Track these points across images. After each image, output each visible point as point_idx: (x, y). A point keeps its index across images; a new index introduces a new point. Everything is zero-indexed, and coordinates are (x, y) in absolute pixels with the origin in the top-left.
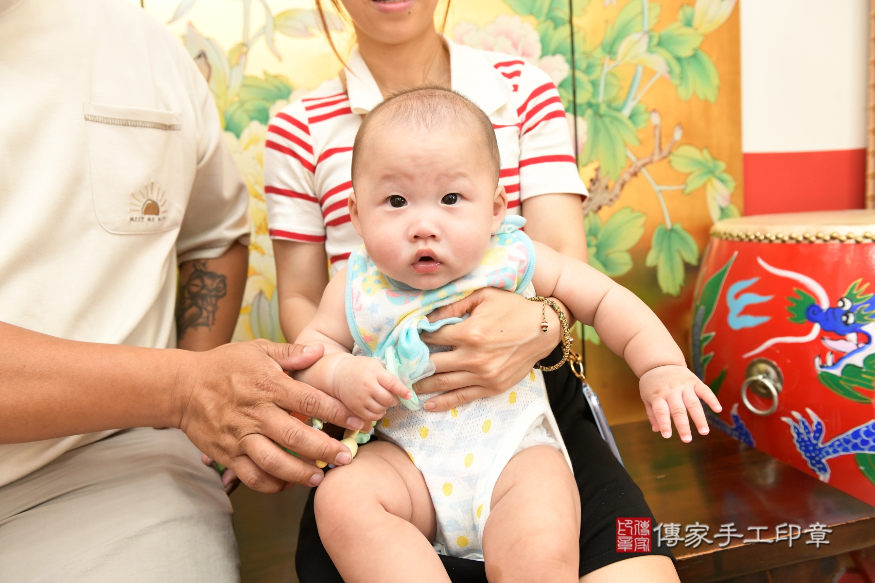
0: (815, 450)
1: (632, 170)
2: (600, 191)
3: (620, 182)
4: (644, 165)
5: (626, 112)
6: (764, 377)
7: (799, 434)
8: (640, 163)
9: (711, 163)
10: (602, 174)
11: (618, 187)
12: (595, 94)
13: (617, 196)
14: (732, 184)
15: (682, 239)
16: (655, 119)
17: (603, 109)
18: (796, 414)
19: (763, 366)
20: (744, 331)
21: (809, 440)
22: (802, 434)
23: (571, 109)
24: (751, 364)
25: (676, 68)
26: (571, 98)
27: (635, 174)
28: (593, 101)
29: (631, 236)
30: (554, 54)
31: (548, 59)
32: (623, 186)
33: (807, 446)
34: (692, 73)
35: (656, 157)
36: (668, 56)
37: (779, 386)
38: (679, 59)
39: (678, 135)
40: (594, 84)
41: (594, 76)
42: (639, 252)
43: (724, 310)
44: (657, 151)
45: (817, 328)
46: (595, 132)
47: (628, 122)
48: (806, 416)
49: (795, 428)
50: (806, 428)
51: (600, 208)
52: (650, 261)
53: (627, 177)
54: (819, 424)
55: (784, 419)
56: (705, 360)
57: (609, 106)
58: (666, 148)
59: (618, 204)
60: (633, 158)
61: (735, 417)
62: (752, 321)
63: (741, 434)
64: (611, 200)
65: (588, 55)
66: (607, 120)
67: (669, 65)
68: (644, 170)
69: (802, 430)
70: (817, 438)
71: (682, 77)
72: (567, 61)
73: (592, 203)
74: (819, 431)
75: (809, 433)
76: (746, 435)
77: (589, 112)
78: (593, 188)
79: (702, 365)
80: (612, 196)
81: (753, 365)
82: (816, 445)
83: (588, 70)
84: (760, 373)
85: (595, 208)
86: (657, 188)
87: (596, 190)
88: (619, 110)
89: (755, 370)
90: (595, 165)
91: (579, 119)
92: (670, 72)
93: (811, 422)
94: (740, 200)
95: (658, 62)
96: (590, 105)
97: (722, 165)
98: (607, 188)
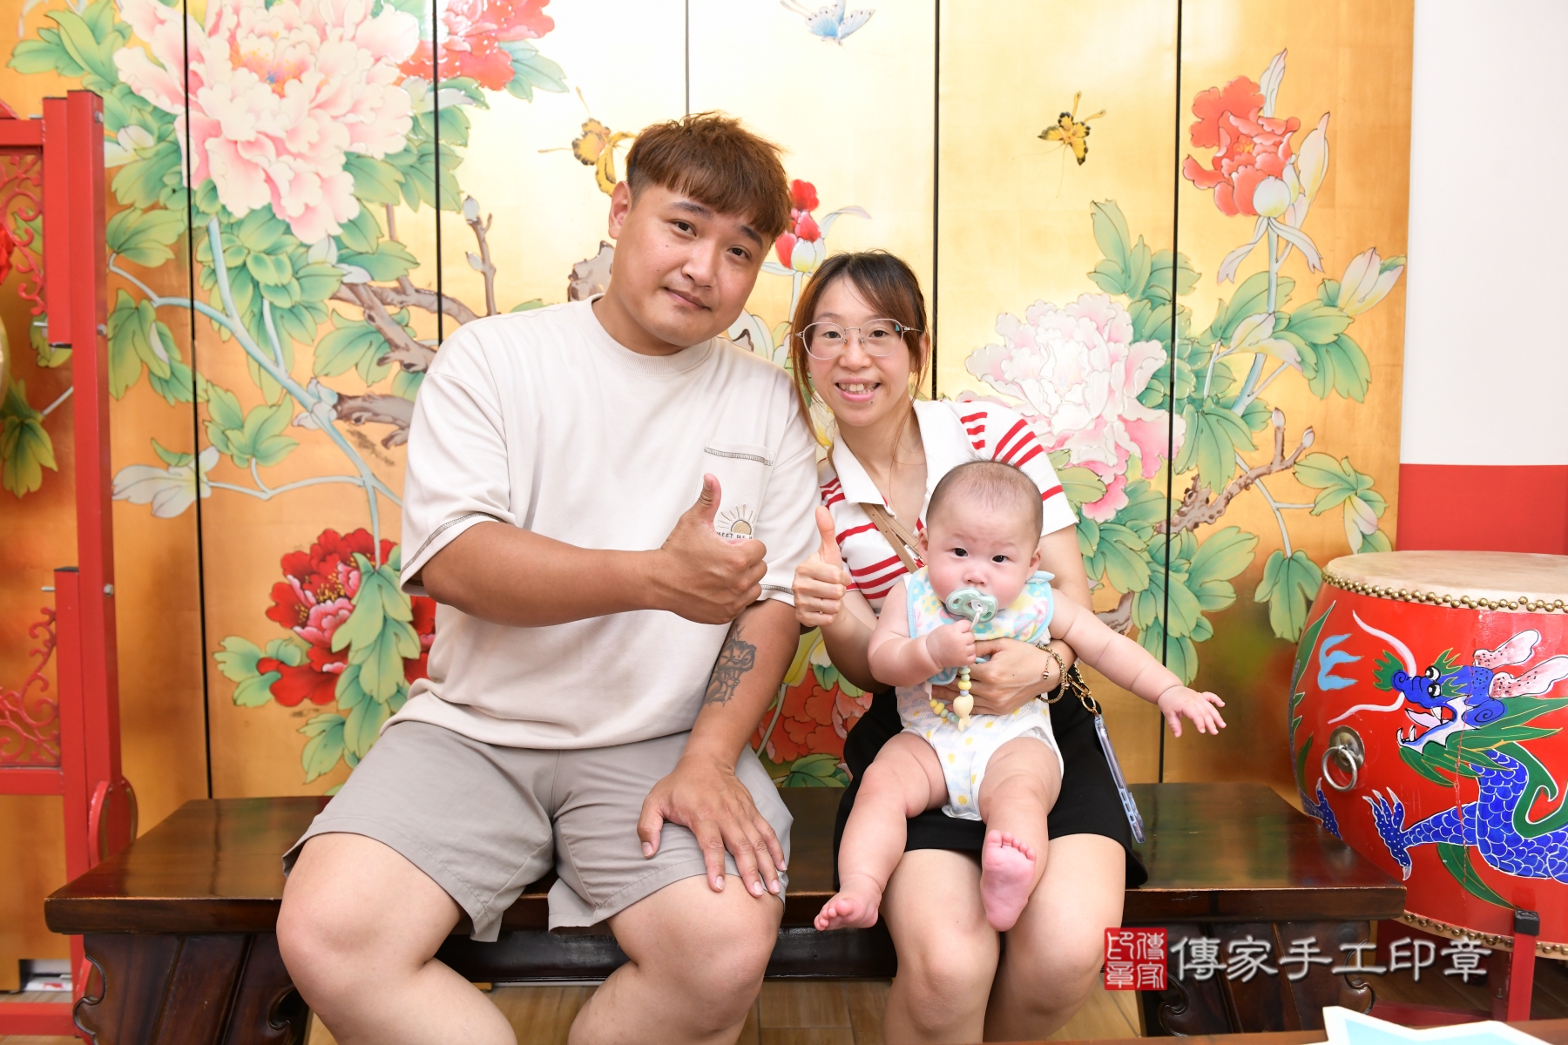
0: (1396, 836)
1: (1242, 481)
2: (1197, 504)
3: (1225, 493)
4: (1258, 476)
5: (1239, 410)
6: (1346, 749)
7: (1380, 816)
8: (1253, 474)
9: (1352, 479)
10: (1202, 484)
11: (1223, 502)
12: (1199, 387)
13: (1219, 512)
14: (1381, 506)
15: (1307, 570)
16: (1276, 420)
17: (1209, 406)
18: (1375, 792)
19: (1347, 736)
20: (1332, 692)
21: (1390, 825)
22: (1383, 816)
23: (1167, 405)
24: (1335, 731)
25: (1311, 357)
26: (1168, 393)
27: (1246, 487)
28: (1193, 395)
29: (1236, 563)
30: (1149, 339)
31: (1142, 345)
32: (1228, 501)
33: (1388, 832)
34: (1331, 363)
35: (1276, 467)
36: (1301, 343)
37: (1361, 758)
38: (1314, 346)
39: (1308, 441)
40: (1199, 376)
41: (1199, 366)
42: (1245, 584)
43: (1315, 667)
44: (1279, 458)
45: (1402, 696)
46: (1198, 431)
47: (1241, 422)
48: (1385, 795)
49: (1375, 807)
50: (1386, 809)
51: (1196, 525)
52: (1260, 595)
53: (1235, 490)
54: (1399, 805)
55: (1365, 798)
56: (1296, 722)
57: (1217, 403)
58: (1288, 455)
59: (1220, 522)
60: (1246, 468)
61: (1319, 792)
62: (1339, 683)
63: (1325, 813)
64: (1211, 517)
65: (1192, 341)
66: (1212, 419)
67: (1299, 353)
68: (1257, 481)
69: (1382, 813)
70: (1398, 823)
71: (1317, 369)
72: (1165, 348)
73: (1187, 518)
74: (1399, 814)
75: (1389, 816)
76: (1330, 814)
77: (1189, 408)
78: (1188, 501)
79: (1293, 728)
80: (1213, 512)
81: (1336, 733)
82: (1398, 830)
83: (1193, 357)
84: (1342, 744)
85: (1190, 525)
86: (1275, 505)
87: (1193, 502)
88: (1229, 408)
89: (1338, 739)
90: (1194, 474)
91: (1175, 416)
92: (1302, 362)
93: (1391, 804)
94: (1391, 527)
95: (1287, 348)
96: (1191, 400)
97: (1369, 482)
98: (1207, 501)
